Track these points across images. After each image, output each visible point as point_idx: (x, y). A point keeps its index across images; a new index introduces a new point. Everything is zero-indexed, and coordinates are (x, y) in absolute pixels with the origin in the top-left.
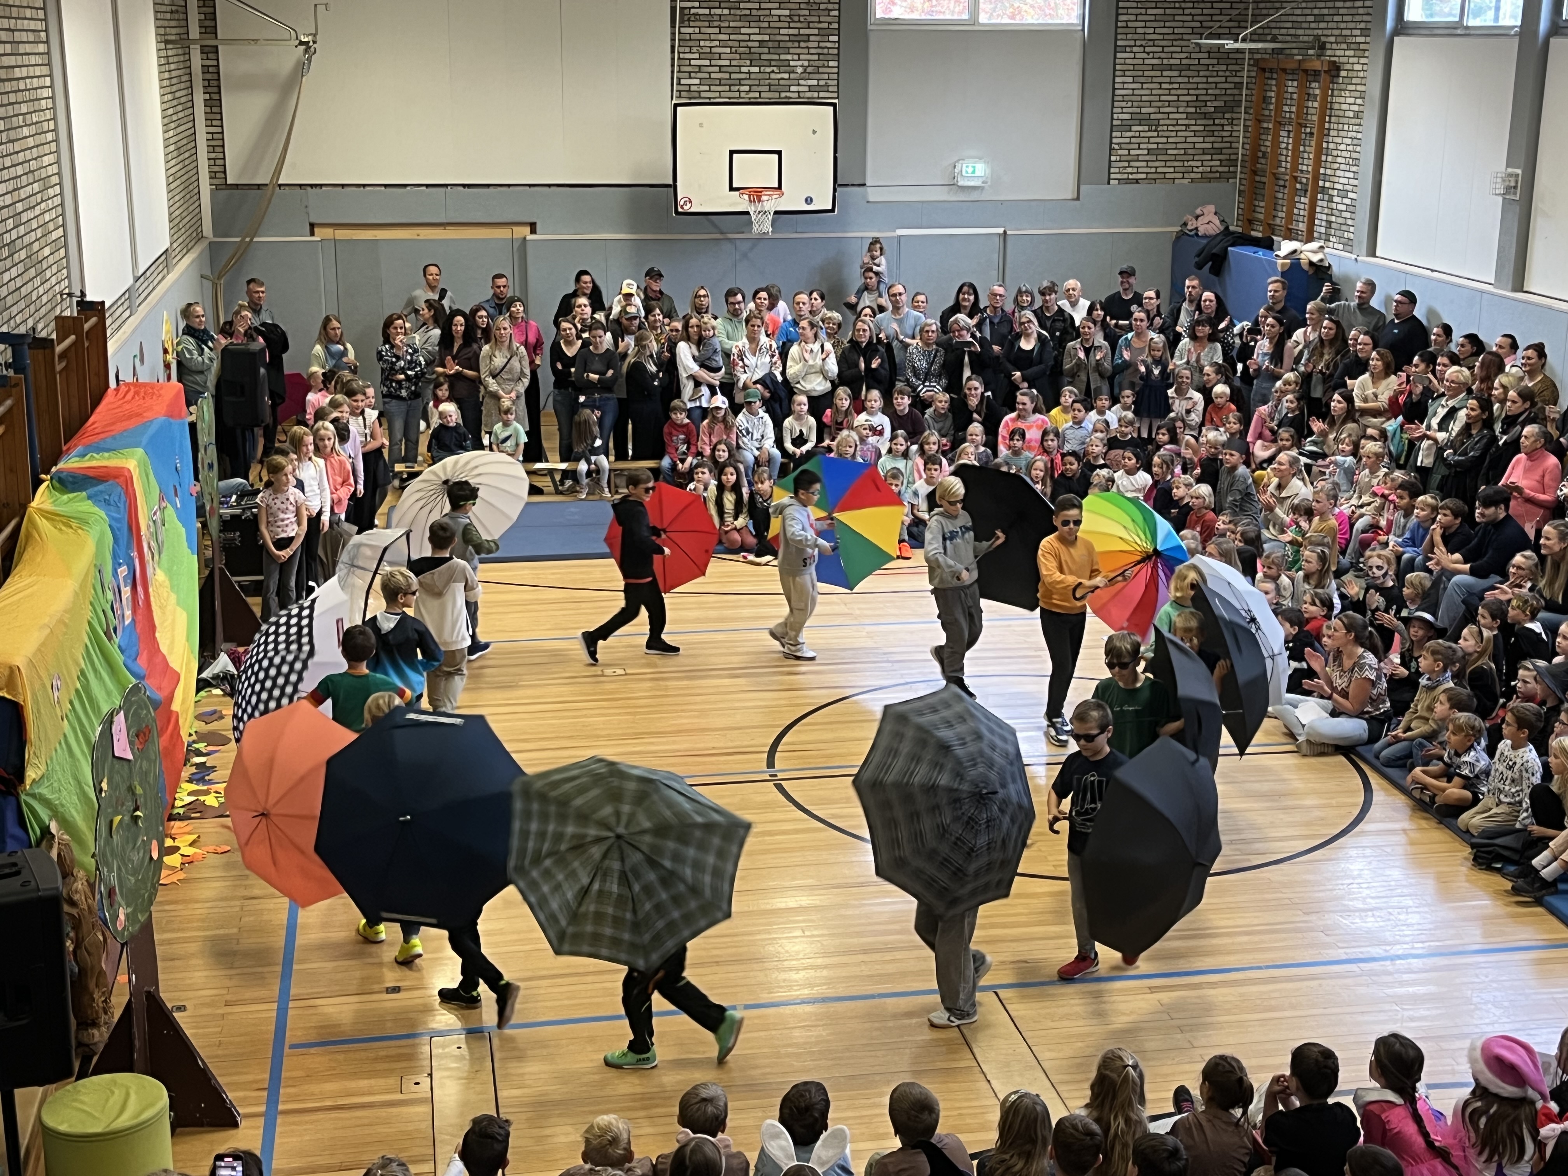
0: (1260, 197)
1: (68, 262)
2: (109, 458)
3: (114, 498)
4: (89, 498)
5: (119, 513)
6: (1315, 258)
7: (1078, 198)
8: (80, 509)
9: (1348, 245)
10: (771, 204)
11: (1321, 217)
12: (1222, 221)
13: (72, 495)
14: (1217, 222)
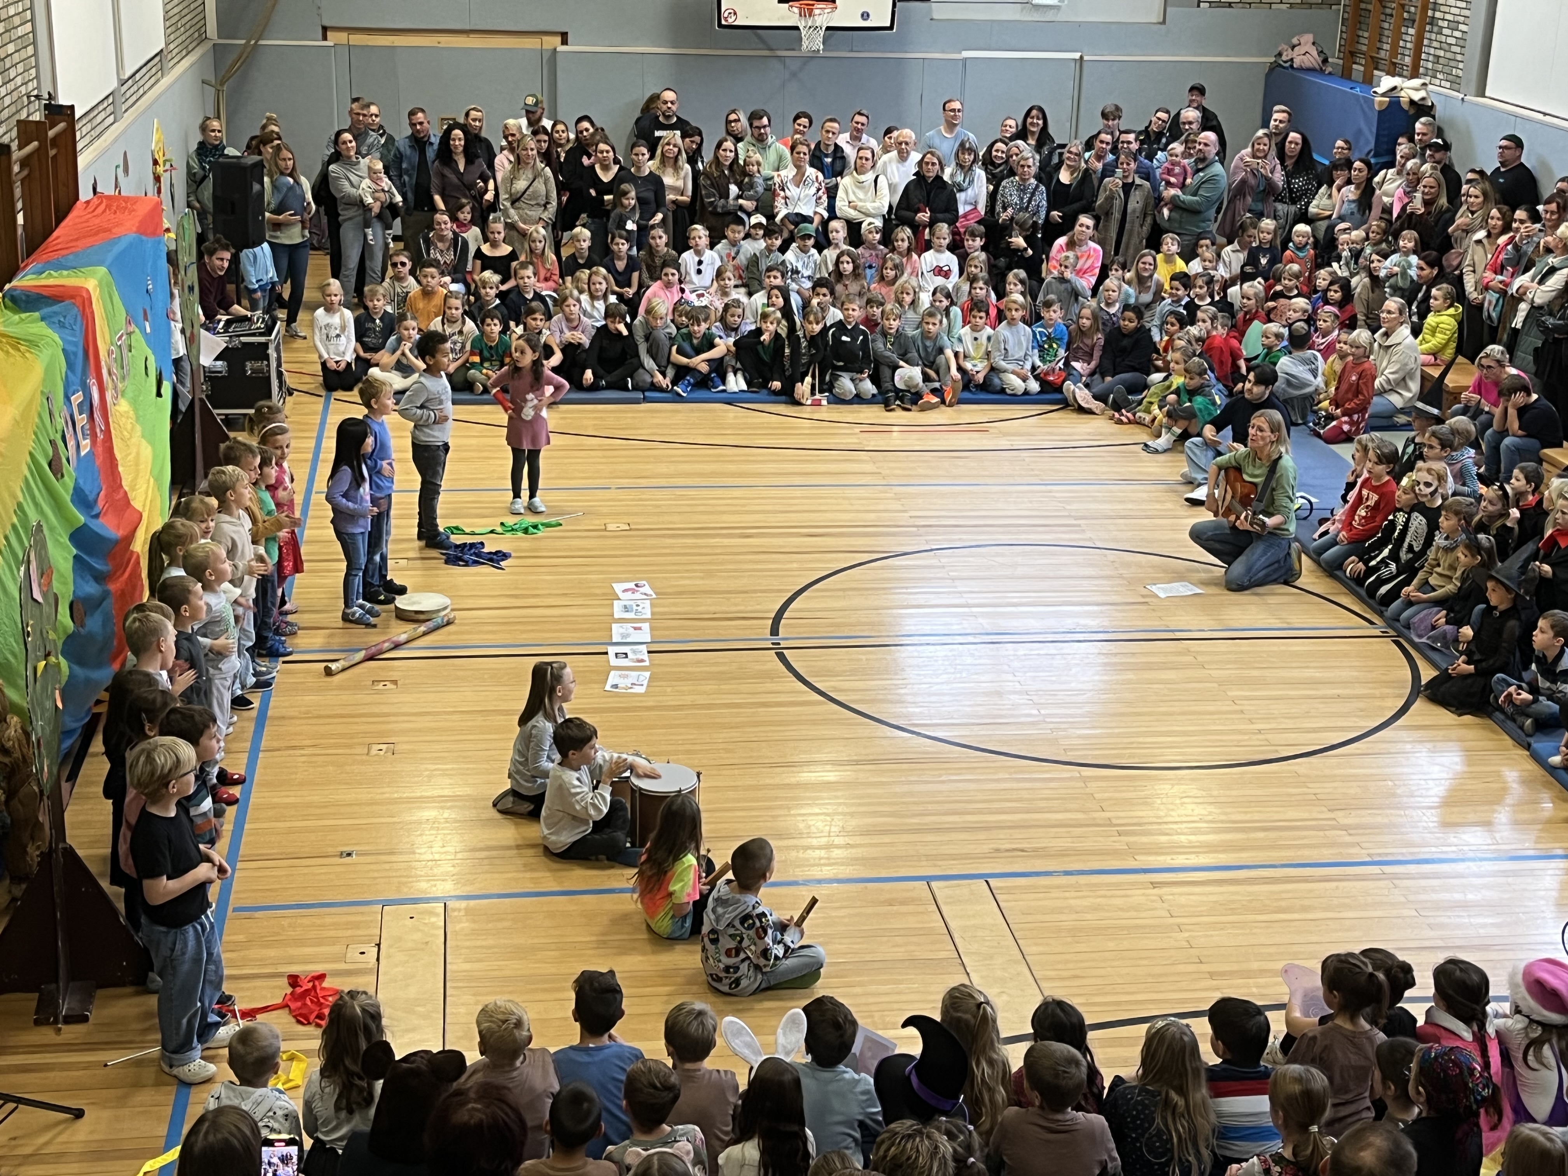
0: (1364, 27)
1: (37, 61)
2: (68, 276)
3: (69, 320)
4: (43, 319)
5: (74, 336)
6: (1417, 96)
7: (1164, 22)
8: (31, 331)
9: (1455, 83)
10: (824, 17)
11: (1428, 51)
12: (1320, 53)
13: (23, 316)
14: (1315, 53)
